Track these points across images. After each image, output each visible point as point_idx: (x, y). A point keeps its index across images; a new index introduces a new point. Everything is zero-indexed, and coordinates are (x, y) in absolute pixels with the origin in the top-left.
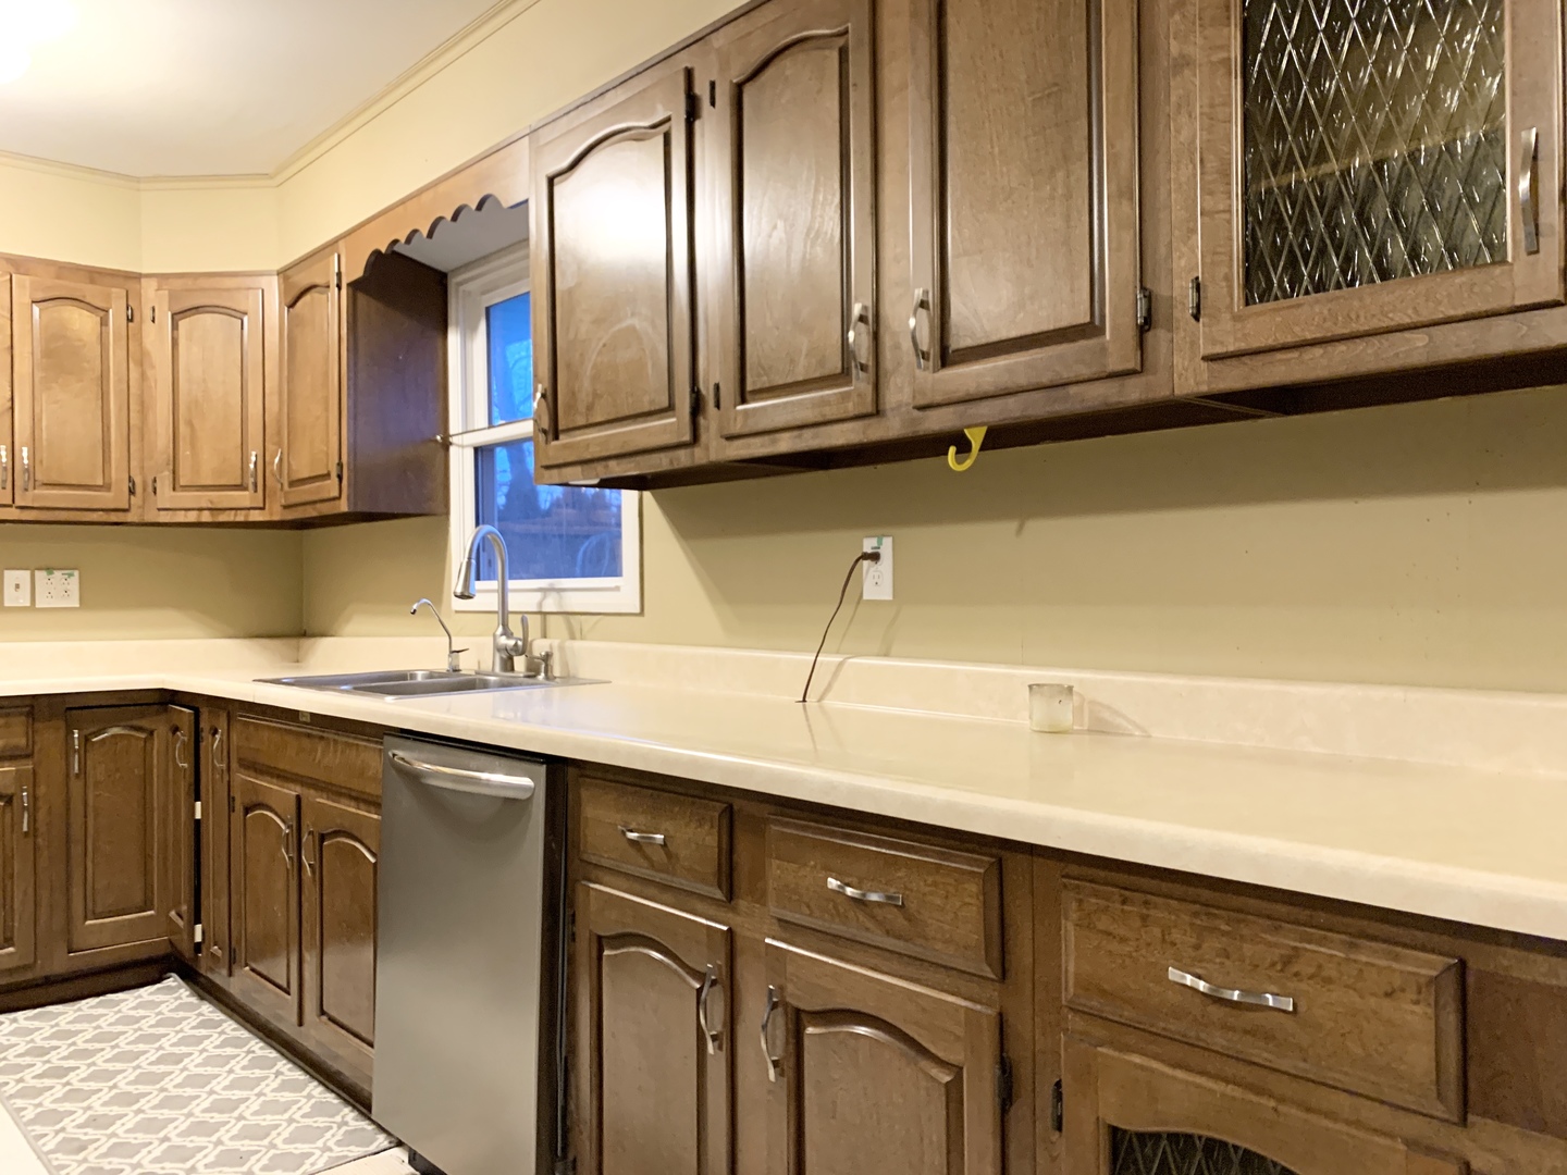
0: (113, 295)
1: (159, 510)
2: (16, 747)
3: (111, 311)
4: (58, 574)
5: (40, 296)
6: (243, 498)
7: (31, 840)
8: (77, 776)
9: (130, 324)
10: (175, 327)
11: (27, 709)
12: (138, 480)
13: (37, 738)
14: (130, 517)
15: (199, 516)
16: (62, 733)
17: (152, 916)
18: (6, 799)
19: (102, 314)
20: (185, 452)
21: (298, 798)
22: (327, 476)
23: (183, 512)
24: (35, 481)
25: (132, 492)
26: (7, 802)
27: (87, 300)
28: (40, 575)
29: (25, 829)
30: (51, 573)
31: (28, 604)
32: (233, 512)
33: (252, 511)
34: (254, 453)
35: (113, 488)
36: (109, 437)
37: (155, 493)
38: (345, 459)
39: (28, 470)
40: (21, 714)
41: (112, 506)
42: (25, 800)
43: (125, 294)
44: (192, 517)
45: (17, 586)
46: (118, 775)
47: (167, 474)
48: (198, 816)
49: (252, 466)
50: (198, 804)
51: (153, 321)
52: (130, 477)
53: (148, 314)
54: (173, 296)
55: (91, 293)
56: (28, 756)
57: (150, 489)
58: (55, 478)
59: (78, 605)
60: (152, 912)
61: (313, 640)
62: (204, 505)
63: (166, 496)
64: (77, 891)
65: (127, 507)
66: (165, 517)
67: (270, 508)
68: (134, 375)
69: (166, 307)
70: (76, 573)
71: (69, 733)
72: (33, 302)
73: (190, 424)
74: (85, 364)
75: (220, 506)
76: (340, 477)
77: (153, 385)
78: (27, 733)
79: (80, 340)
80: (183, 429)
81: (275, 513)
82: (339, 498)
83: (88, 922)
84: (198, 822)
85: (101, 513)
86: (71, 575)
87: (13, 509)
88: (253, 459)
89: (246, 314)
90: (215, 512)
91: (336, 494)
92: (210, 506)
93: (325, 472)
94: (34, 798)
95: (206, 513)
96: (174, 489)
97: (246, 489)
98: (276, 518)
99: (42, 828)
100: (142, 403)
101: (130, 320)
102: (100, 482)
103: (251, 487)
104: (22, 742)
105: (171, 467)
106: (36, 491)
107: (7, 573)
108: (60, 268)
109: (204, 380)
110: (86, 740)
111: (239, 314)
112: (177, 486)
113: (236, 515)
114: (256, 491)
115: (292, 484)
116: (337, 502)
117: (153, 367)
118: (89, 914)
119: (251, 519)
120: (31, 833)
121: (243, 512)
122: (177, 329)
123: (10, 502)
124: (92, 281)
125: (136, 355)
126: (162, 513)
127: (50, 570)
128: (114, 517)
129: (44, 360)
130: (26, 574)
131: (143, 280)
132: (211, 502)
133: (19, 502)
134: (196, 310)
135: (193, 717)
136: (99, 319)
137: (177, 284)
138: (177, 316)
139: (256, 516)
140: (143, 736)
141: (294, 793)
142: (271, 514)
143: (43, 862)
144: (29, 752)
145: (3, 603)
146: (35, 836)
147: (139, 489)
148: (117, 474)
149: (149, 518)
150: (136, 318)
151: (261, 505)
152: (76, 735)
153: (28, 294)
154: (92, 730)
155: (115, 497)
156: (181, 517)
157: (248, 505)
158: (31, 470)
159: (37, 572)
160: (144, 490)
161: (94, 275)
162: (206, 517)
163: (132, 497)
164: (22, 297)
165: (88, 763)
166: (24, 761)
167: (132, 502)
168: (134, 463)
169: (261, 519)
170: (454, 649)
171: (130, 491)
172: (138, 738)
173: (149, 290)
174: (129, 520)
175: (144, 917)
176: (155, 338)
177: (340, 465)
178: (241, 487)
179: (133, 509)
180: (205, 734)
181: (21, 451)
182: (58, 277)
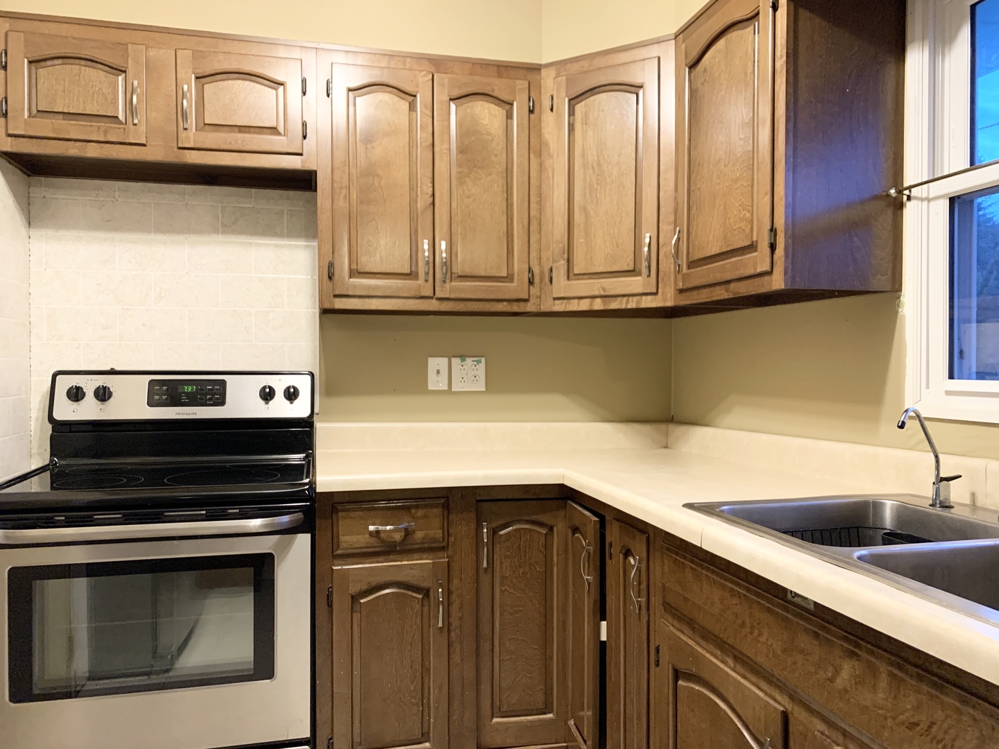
0: (518, 87)
1: (555, 299)
2: (434, 540)
3: (515, 103)
4: (469, 361)
5: (456, 93)
6: (635, 284)
7: (446, 634)
8: (486, 570)
9: (531, 115)
10: (572, 113)
11: (442, 501)
12: (536, 270)
13: (451, 531)
14: (530, 307)
15: (591, 304)
16: (473, 526)
17: (550, 720)
18: (424, 592)
19: (508, 107)
20: (579, 239)
21: (785, 716)
22: (752, 247)
23: (576, 301)
24: (451, 273)
25: (531, 282)
26: (424, 595)
27: (495, 94)
28: (456, 361)
29: (440, 625)
30: (463, 360)
31: (446, 388)
32: (625, 299)
33: (644, 298)
34: (648, 235)
35: (516, 280)
36: (512, 230)
37: (551, 282)
38: (780, 222)
39: (445, 263)
40: (436, 506)
41: (515, 297)
42: (440, 595)
43: (527, 85)
44: (584, 305)
45: (438, 372)
46: (521, 571)
47: (562, 263)
48: (604, 637)
49: (646, 249)
50: (604, 624)
51: (552, 110)
52: (530, 268)
53: (546, 103)
54: (570, 81)
55: (499, 86)
56: (443, 549)
57: (547, 279)
58: (468, 271)
59: (484, 390)
60: (550, 716)
61: (683, 428)
62: (597, 293)
63: (561, 285)
64: (485, 687)
65: (526, 297)
66: (559, 307)
67: (663, 293)
68: (534, 167)
69: (563, 93)
70: (483, 360)
71: (479, 527)
72: (451, 100)
73: (585, 210)
74: (493, 158)
75: (612, 293)
76: (773, 247)
77: (551, 175)
78: (443, 526)
79: (489, 134)
80: (578, 217)
81: (667, 299)
82: (770, 273)
83: (495, 720)
84: (603, 644)
85: (505, 303)
86: (479, 362)
87: (434, 301)
88: (647, 240)
89: (641, 87)
90: (606, 299)
91: (767, 267)
92: (602, 293)
93: (747, 243)
94: (449, 593)
95: (598, 301)
96: (568, 278)
97: (639, 274)
98: (669, 303)
99: (455, 623)
100: (540, 195)
101: (531, 111)
102: (505, 274)
103: (644, 271)
104: (438, 534)
105: (566, 256)
106: (453, 283)
107: (430, 359)
108: (473, 64)
109: (599, 164)
110: (494, 532)
111: (635, 88)
112: (571, 275)
113: (627, 302)
114: (649, 276)
115: (692, 264)
116: (767, 278)
117: (550, 156)
118: (496, 710)
119: (643, 305)
120: (446, 629)
121: (635, 299)
122: (574, 115)
123: (432, 295)
124: (500, 76)
125: (535, 146)
126: (557, 302)
127: (463, 357)
128: (515, 308)
129: (460, 156)
130: (445, 361)
131: (543, 71)
132: (604, 290)
133: (438, 294)
134: (593, 91)
135: (598, 526)
136: (505, 112)
137: (575, 68)
138: (574, 101)
139: (648, 302)
140: (544, 531)
141: (782, 709)
142: (665, 300)
143: (456, 658)
144: (444, 544)
145: (427, 387)
146: (449, 631)
147: (537, 280)
148: (518, 266)
149: (544, 308)
150: (536, 111)
151: (655, 291)
152: (485, 530)
153: (446, 91)
154: (500, 522)
155: (515, 288)
156: (574, 306)
157: (640, 290)
158: (449, 263)
159: (453, 360)
160: (541, 280)
161: (503, 69)
162: (598, 305)
163: (531, 287)
164: (441, 95)
165: (495, 557)
166: (440, 554)
167: (531, 293)
168: (533, 254)
169: (654, 305)
170: (943, 475)
171: (530, 281)
172: (539, 533)
173: (548, 78)
174: (528, 310)
175: (544, 720)
176: (553, 127)
177: (773, 230)
178: (633, 272)
179: (532, 300)
180: (616, 551)
181: (440, 245)
182: (471, 74)
